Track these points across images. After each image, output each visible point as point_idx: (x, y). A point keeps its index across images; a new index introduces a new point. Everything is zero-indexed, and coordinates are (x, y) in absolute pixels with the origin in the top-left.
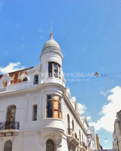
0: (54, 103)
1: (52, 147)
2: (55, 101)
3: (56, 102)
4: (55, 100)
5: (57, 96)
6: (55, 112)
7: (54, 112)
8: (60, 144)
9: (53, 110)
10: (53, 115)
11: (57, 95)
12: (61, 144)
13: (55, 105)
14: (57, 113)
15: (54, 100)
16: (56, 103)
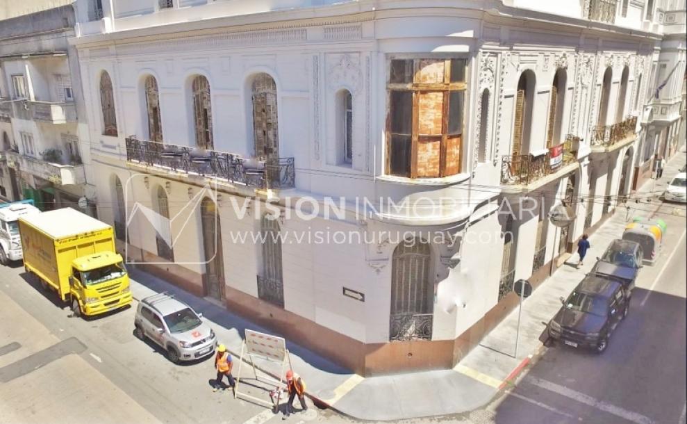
0: (422, 101)
1: (420, 261)
2: (424, 92)
3: (432, 95)
4: (424, 88)
5: (438, 60)
6: (425, 150)
7: (421, 147)
8: (451, 257)
9: (415, 139)
10: (416, 163)
11: (440, 58)
12: (455, 257)
13: (423, 113)
14: (437, 152)
15: (420, 88)
16: (432, 103)
